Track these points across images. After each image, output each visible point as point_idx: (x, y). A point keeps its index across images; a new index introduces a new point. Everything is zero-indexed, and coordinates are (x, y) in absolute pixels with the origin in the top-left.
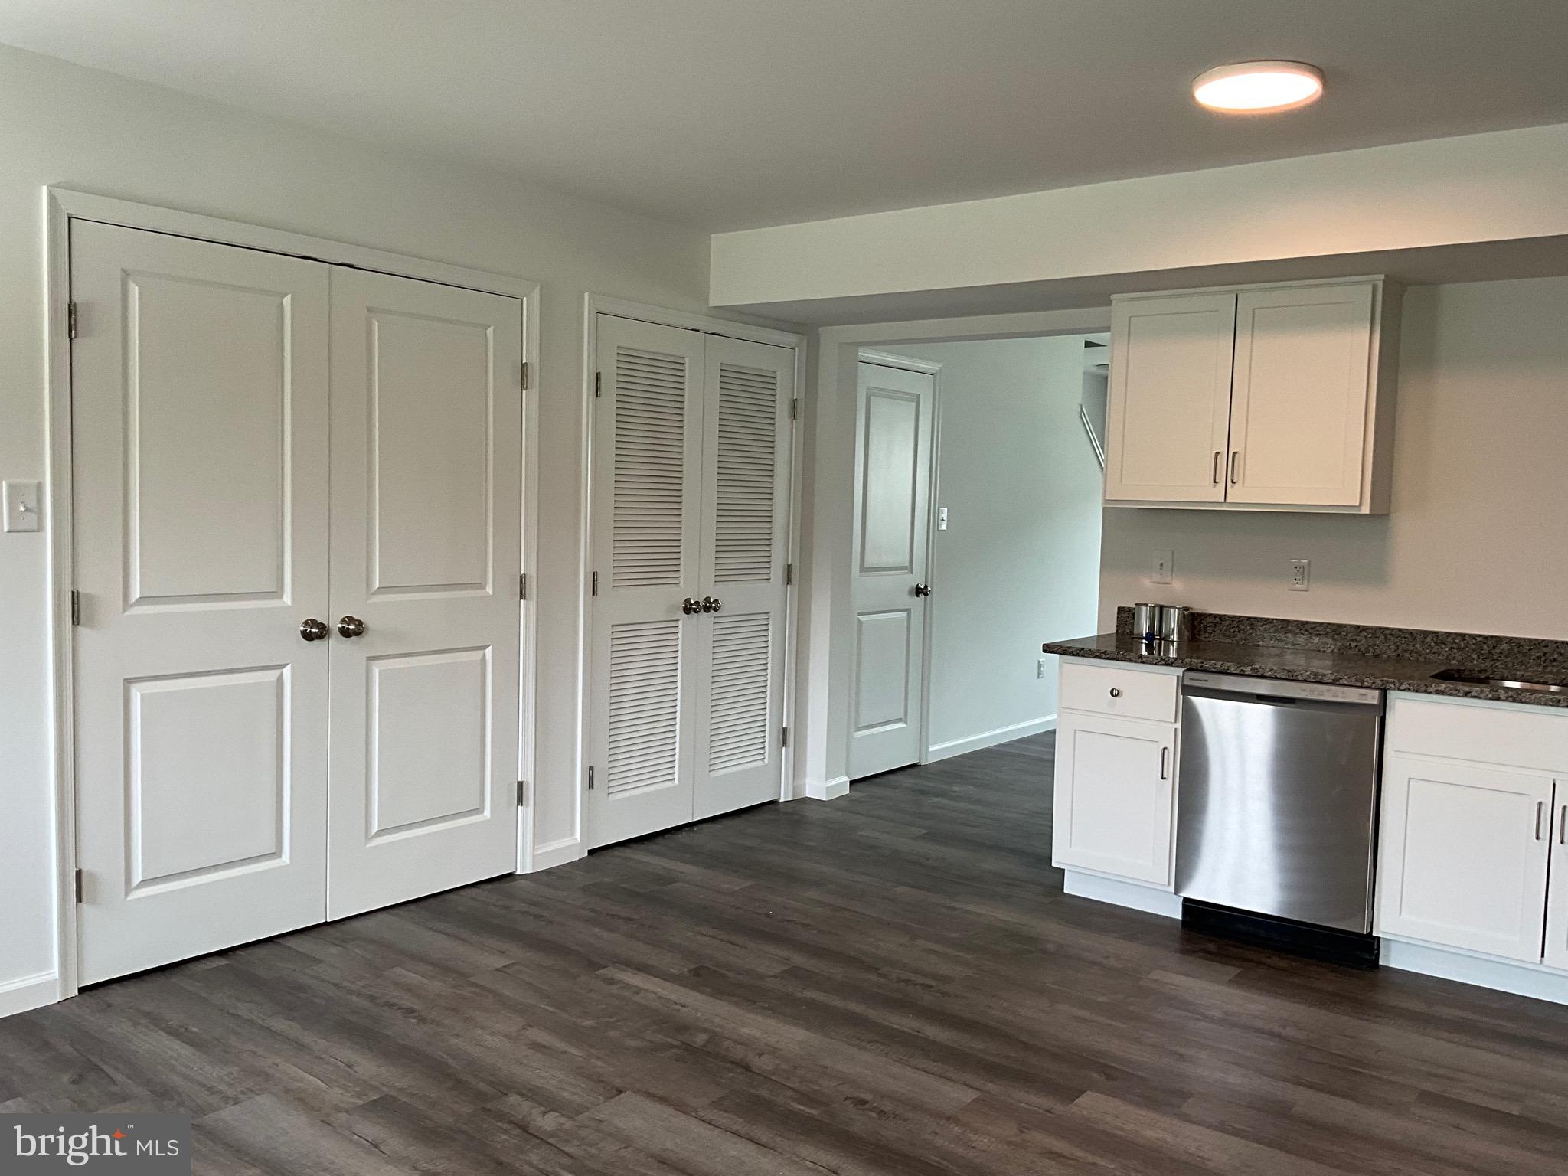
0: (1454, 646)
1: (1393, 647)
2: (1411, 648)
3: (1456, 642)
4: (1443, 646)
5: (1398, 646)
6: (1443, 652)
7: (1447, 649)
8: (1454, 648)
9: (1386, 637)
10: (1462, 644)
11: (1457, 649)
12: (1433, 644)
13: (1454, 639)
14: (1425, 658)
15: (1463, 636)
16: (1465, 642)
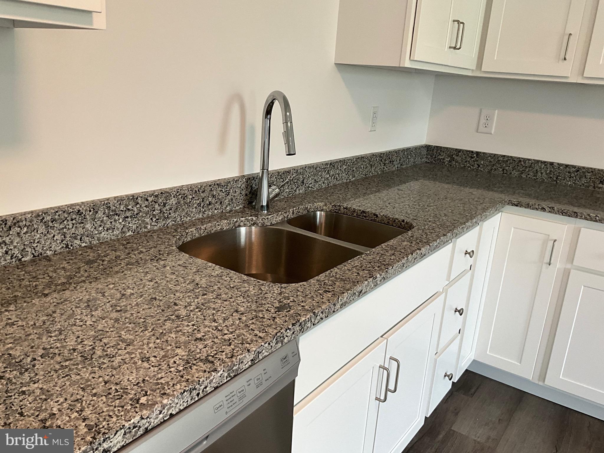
0: (128, 214)
1: (58, 237)
2: (81, 231)
3: (128, 209)
4: (117, 218)
5: (64, 235)
6: (117, 225)
7: (121, 221)
8: (127, 217)
9: (47, 226)
10: (135, 209)
11: (131, 217)
12: (105, 218)
13: (126, 206)
14: (99, 239)
15: (134, 198)
16: (138, 206)
